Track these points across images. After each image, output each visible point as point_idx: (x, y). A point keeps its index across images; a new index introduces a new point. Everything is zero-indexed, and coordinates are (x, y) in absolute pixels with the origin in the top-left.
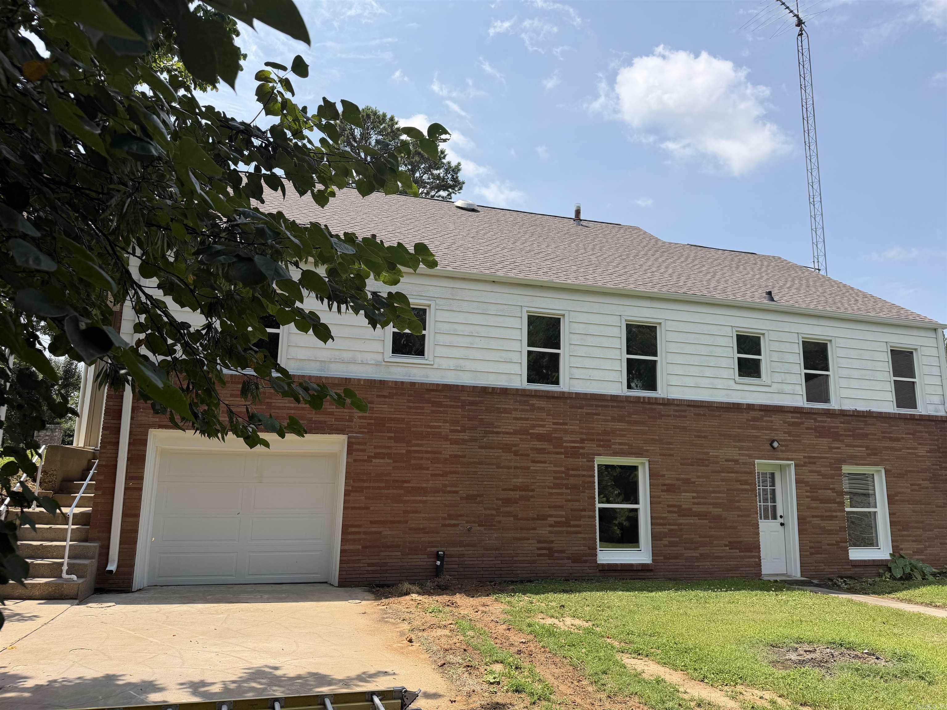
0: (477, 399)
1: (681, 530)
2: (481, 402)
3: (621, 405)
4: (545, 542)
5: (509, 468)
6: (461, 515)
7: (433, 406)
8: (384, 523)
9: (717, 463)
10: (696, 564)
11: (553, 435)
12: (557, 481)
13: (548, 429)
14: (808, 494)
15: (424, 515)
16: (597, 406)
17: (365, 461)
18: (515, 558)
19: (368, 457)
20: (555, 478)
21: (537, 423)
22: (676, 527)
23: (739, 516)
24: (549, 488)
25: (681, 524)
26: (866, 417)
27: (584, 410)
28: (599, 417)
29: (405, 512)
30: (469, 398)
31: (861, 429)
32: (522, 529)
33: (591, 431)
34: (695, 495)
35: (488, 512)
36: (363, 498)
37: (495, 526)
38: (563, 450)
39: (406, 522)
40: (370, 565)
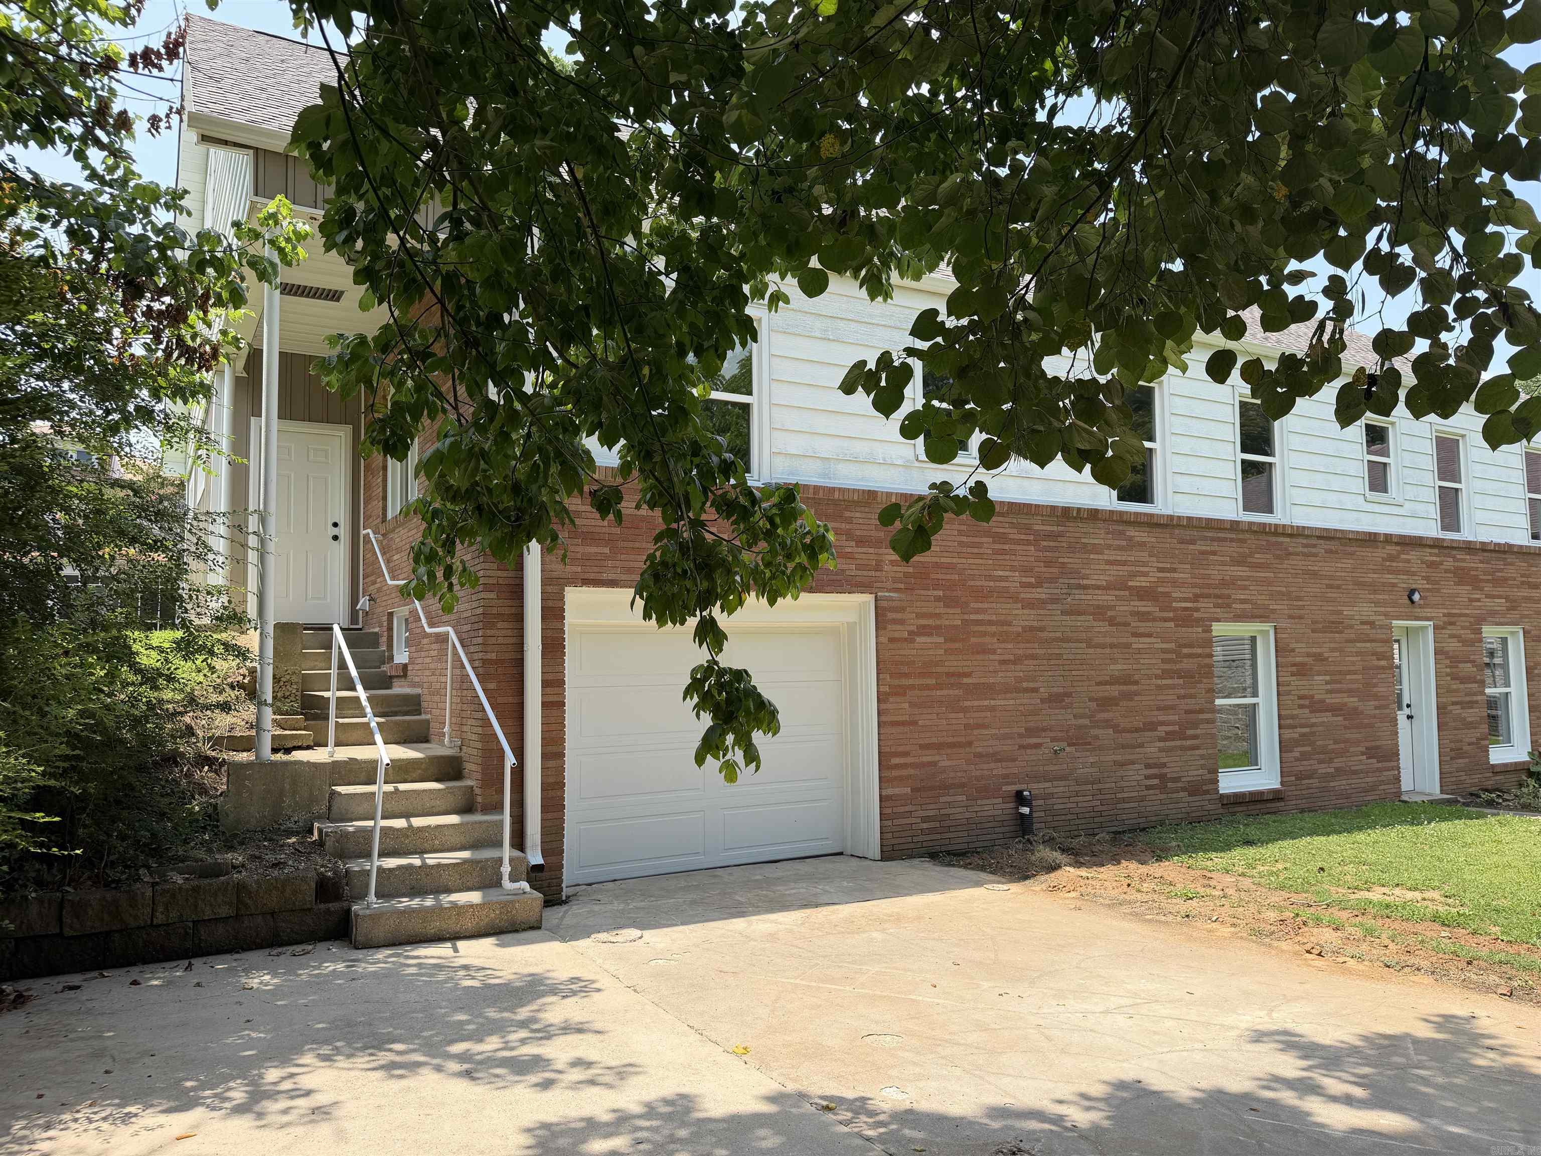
0: (1055, 528)
1: (1313, 734)
2: (1060, 535)
3: (1241, 536)
4: (1155, 766)
5: (1103, 646)
6: (1044, 730)
7: (994, 542)
8: (939, 747)
9: (1351, 627)
10: (1332, 784)
11: (1160, 589)
12: (1167, 666)
13: (1152, 579)
14: (1448, 670)
15: (994, 731)
16: (1213, 539)
17: (906, 639)
18: (1119, 796)
19: (911, 633)
20: (1164, 661)
21: (1138, 569)
22: (1307, 730)
23: (1376, 708)
24: (1157, 677)
25: (1312, 725)
26: (1505, 552)
27: (1197, 547)
28: (1216, 558)
29: (967, 726)
30: (1045, 528)
31: (1501, 571)
32: (1123, 747)
33: (1206, 581)
34: (1328, 678)
35: (1081, 721)
36: (906, 705)
37: (1089, 743)
38: (1171, 615)
39: (970, 744)
40: (925, 819)
